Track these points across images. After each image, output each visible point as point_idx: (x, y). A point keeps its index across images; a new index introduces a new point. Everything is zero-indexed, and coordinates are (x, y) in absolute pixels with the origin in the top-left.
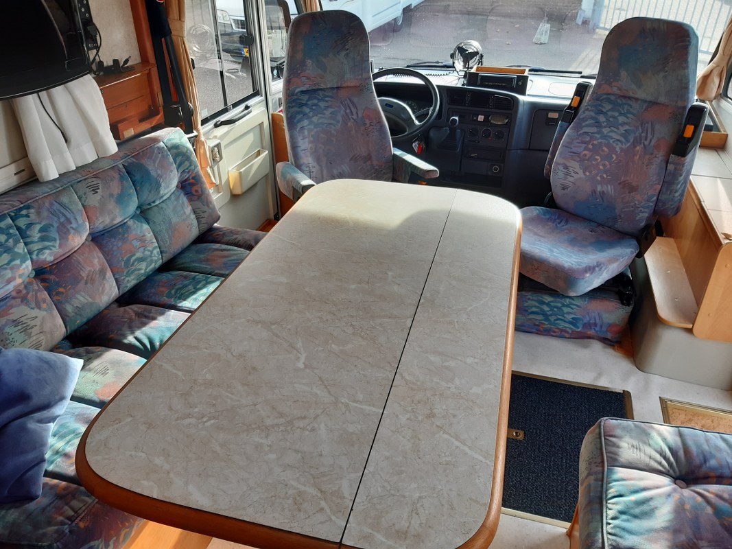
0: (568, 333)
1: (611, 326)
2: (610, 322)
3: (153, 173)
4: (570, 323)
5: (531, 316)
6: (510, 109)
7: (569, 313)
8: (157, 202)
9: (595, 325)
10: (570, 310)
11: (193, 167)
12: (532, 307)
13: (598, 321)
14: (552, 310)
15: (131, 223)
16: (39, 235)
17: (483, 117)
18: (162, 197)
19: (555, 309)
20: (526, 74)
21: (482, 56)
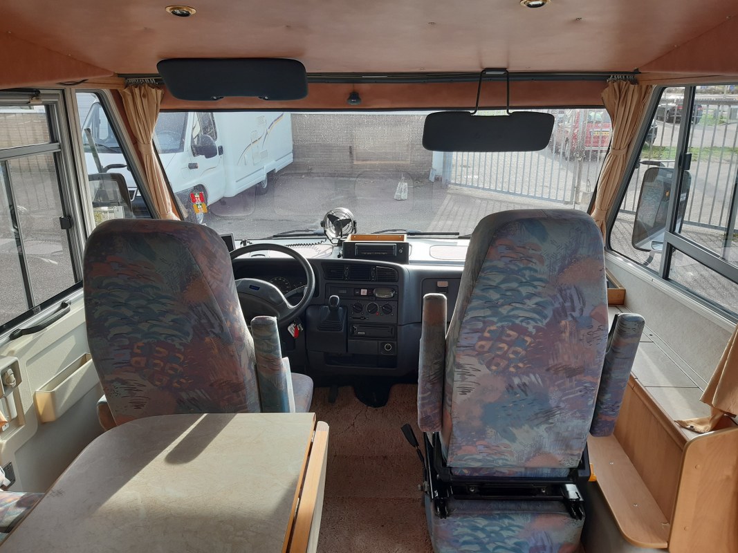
2: (561, 541)
4: (513, 549)
6: (395, 281)
7: (509, 538)
9: (544, 547)
10: (510, 533)
12: (463, 536)
13: (546, 543)
14: (488, 536)
19: (493, 535)
20: (406, 241)
21: (355, 223)
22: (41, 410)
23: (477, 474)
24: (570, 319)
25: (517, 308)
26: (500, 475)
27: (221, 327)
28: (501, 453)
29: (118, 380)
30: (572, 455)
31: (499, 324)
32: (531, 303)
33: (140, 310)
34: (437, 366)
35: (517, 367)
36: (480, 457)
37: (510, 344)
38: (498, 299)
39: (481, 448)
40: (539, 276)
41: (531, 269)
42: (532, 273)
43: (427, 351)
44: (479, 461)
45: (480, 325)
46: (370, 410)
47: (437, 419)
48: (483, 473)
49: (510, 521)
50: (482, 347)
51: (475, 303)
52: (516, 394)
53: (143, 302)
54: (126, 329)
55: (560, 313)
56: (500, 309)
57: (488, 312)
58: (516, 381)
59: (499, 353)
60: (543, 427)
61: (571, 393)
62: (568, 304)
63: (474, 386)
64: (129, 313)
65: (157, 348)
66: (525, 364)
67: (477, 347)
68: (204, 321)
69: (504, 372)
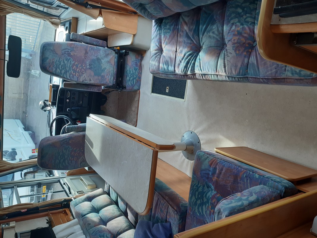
0: (140, 71)
1: (136, 58)
2: (135, 58)
4: (136, 71)
5: (134, 83)
6: (64, 91)
7: (133, 71)
9: (136, 63)
10: (131, 71)
12: (131, 83)
13: (135, 62)
15: (100, 215)
17: (67, 101)
19: (132, 76)
20: (52, 85)
21: (45, 100)
23: (115, 78)
24: (71, 52)
25: (67, 66)
26: (116, 72)
27: (67, 139)
28: (109, 71)
29: (80, 164)
30: (111, 53)
31: (71, 70)
32: (66, 62)
33: (62, 157)
34: (84, 86)
35: (84, 67)
36: (110, 77)
37: (77, 68)
38: (64, 71)
39: (107, 77)
40: (58, 60)
41: (56, 62)
42: (57, 61)
43: (79, 89)
44: (111, 77)
45: (71, 75)
46: (107, 101)
47: (98, 87)
48: (115, 76)
49: (128, 71)
50: (78, 75)
51: (65, 76)
52: (92, 67)
53: (59, 156)
54: (66, 161)
55: (69, 55)
56: (67, 70)
57: (68, 73)
58: (88, 67)
59: (80, 71)
60: (102, 60)
61: (93, 53)
62: (67, 53)
63: (89, 78)
64: (62, 160)
65: (72, 154)
66: (83, 64)
67: (78, 77)
68: (65, 143)
69: (85, 70)
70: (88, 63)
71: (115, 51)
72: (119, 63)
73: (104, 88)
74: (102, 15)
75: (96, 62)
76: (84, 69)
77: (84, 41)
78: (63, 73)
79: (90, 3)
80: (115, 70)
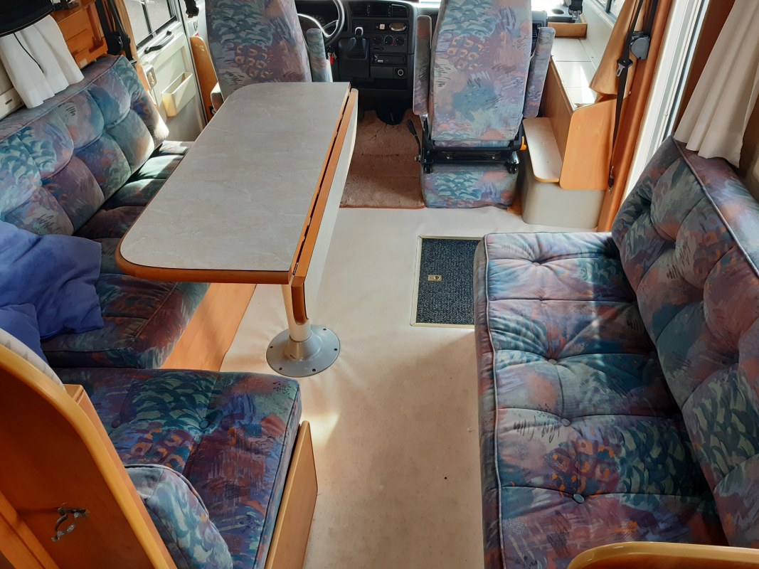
0: (471, 203)
1: (502, 192)
2: (502, 189)
3: (111, 96)
4: (472, 194)
5: (441, 193)
6: (406, 17)
7: (470, 187)
8: (119, 122)
9: (491, 193)
10: (470, 184)
11: (140, 89)
12: (441, 186)
13: (492, 190)
14: (456, 186)
15: (102, 139)
16: (41, 151)
17: (384, 25)
18: (121, 117)
19: (459, 185)
22: (167, 106)
23: (450, 146)
24: (506, 31)
25: (473, 24)
26: (465, 146)
27: (290, 34)
28: (465, 129)
29: (227, 73)
30: (510, 130)
31: (462, 36)
32: (481, 20)
33: (241, 23)
34: (425, 69)
35: (474, 67)
36: (451, 132)
37: (470, 50)
38: (460, 18)
39: (452, 125)
43: (418, 57)
44: (452, 135)
45: (450, 36)
46: (389, 126)
47: (425, 105)
48: (454, 145)
49: (470, 175)
50: (451, 52)
51: (446, 20)
52: (473, 86)
53: (242, 17)
54: (231, 36)
55: (501, 27)
56: (462, 24)
57: (455, 27)
58: (473, 77)
59: (461, 56)
60: (492, 110)
61: (509, 85)
62: (505, 20)
63: (446, 80)
64: (234, 25)
65: (252, 50)
66: (479, 64)
67: (448, 52)
68: (279, 30)
69: (465, 70)
70: (484, 75)
71: (517, 138)
72: (488, 151)
73: (423, 117)
74: (602, 100)
75: (486, 97)
76: (468, 66)
77: (537, 61)
78: (453, 16)
79: (631, 69)
80: (469, 143)
